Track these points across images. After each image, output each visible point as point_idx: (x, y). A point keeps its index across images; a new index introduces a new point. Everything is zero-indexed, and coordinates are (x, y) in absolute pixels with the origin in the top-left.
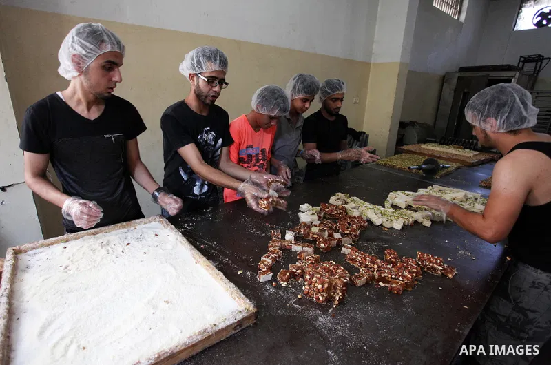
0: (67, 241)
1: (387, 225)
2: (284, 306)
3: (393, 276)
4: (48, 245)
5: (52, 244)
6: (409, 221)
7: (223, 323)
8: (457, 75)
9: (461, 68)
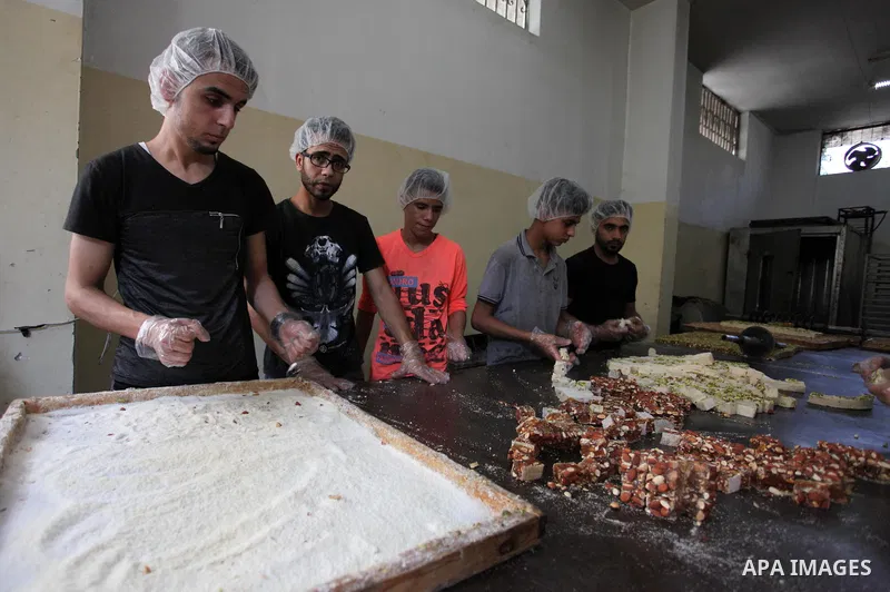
0: (127, 402)
1: (727, 409)
2: (589, 520)
3: (798, 473)
4: (92, 404)
5: (99, 402)
6: (764, 405)
7: (476, 532)
8: (749, 233)
9: (753, 222)
